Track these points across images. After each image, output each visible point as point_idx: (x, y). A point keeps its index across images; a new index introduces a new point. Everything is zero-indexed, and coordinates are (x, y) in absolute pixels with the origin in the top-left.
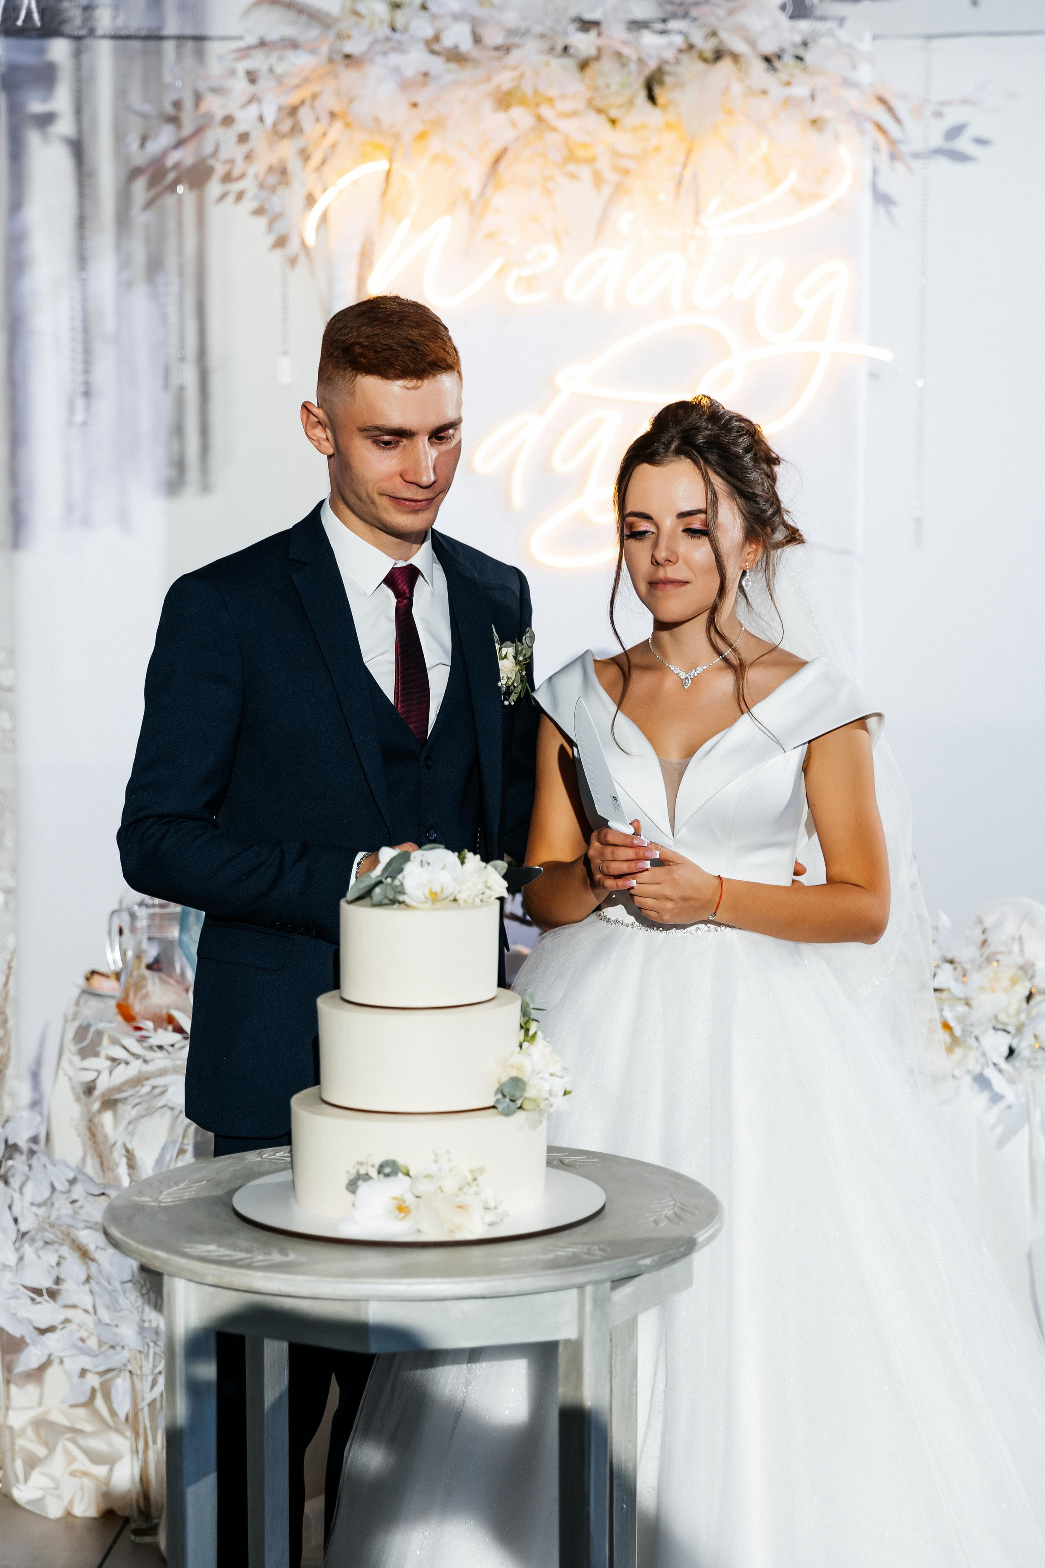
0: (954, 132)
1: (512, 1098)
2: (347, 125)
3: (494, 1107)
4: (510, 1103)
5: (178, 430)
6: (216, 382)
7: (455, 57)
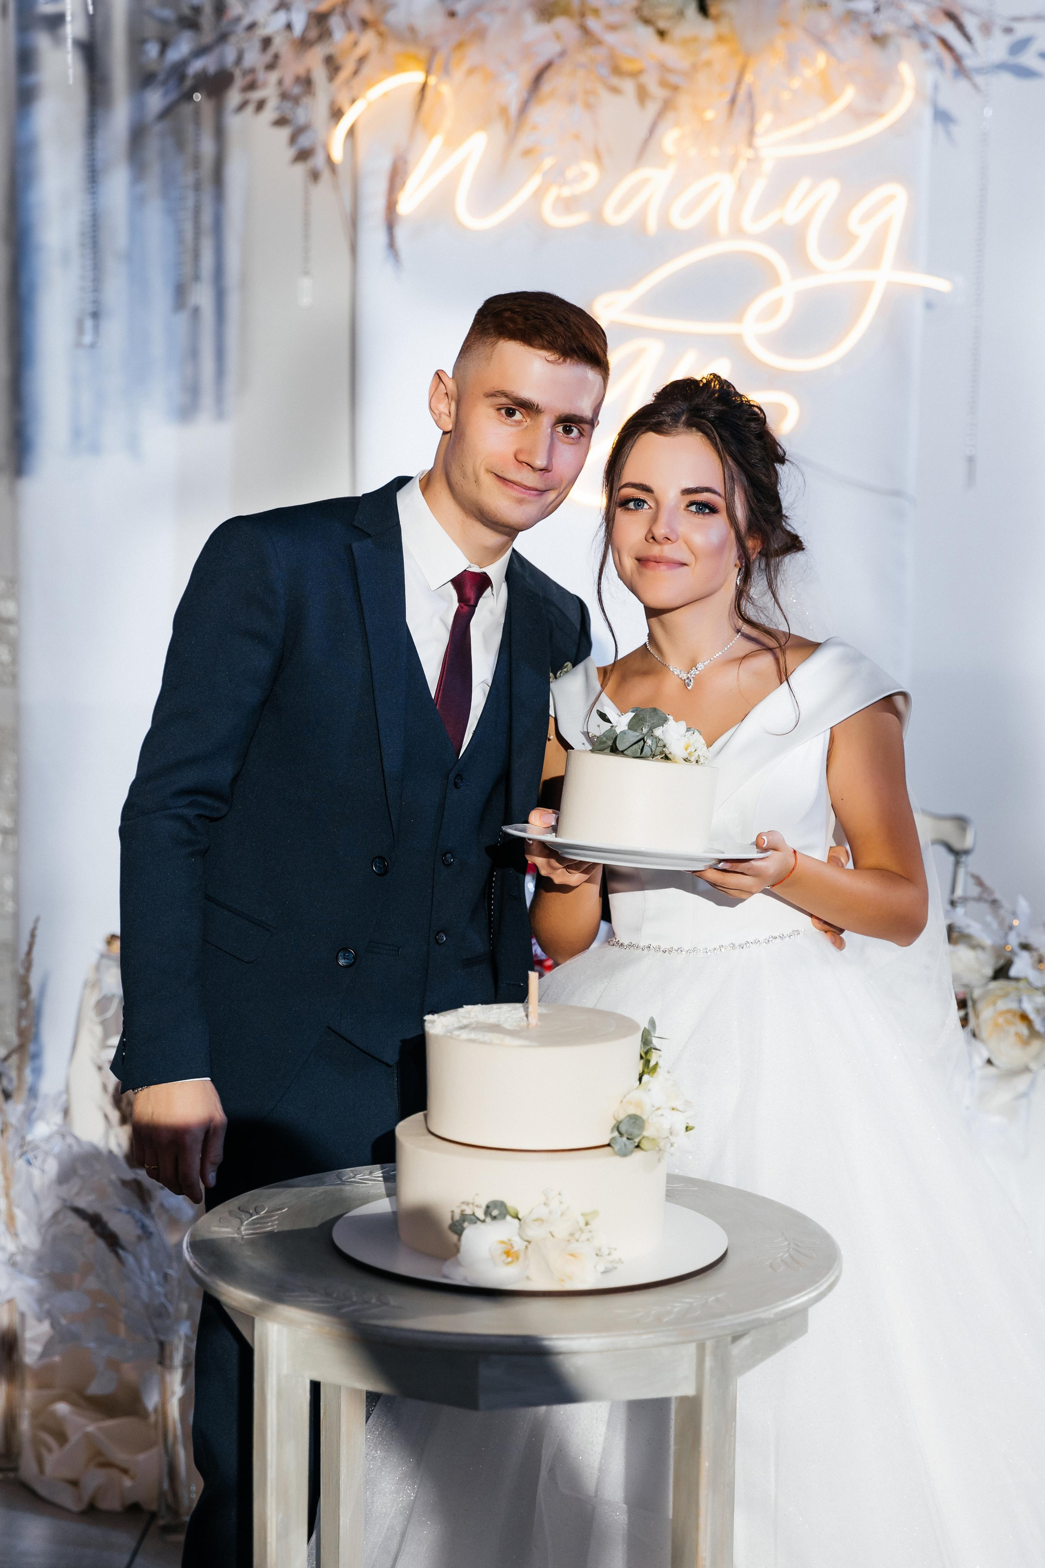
0: (1020, 47)
1: (629, 1137)
3: (609, 1145)
4: (628, 1142)
5: (193, 351)
6: (233, 302)
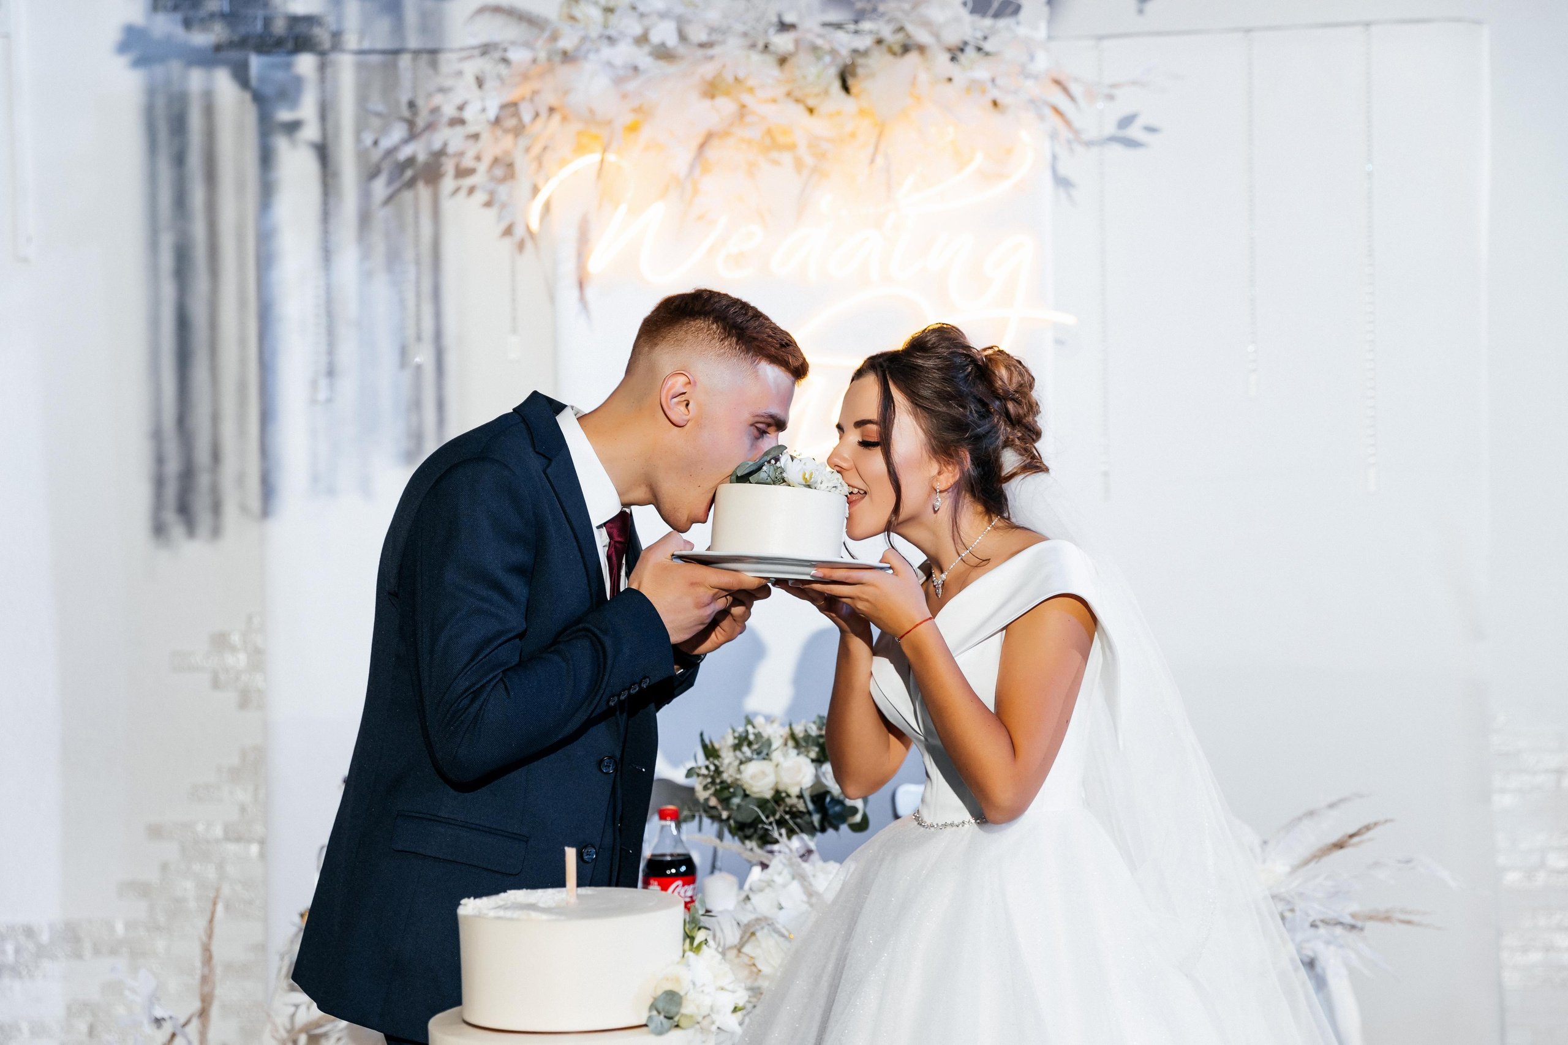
0: (1127, 121)
1: (667, 1015)
2: (564, 119)
3: (646, 1025)
4: (665, 1021)
5: (416, 404)
6: (452, 360)
7: (663, 54)
